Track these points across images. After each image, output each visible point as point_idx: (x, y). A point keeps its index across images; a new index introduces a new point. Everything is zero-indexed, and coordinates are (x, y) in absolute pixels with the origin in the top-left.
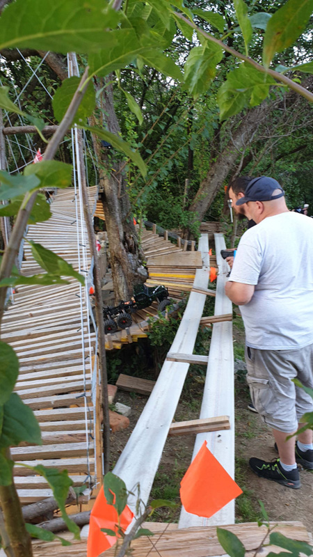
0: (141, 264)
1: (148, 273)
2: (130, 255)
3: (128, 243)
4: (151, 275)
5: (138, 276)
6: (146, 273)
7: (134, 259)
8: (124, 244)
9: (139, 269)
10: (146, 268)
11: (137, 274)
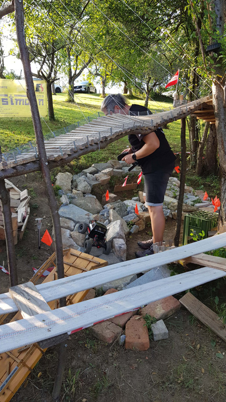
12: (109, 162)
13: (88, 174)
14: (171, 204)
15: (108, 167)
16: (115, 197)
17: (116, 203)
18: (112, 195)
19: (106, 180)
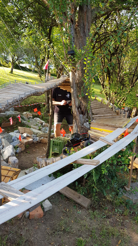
0: (87, 121)
1: (90, 127)
2: (81, 115)
3: (81, 109)
4: (91, 128)
5: (84, 127)
6: (89, 127)
7: (83, 118)
8: (78, 109)
9: (85, 124)
10: (90, 124)
11: (83, 126)
14: (38, 134)
16: (3, 131)
17: (5, 134)
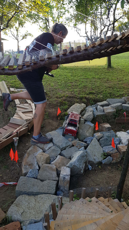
12: (123, 98)
13: (99, 107)
15: (120, 102)
16: (109, 128)
17: (109, 132)
18: (108, 125)
19: (111, 112)
